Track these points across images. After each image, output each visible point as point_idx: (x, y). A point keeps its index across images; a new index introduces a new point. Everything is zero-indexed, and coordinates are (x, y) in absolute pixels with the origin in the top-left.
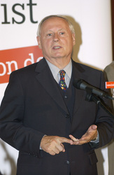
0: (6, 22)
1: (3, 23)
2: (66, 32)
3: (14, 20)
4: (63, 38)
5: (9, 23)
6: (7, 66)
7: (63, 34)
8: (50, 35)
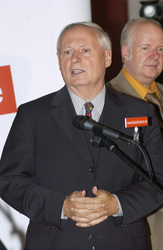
2: (92, 49)
4: (87, 58)
7: (86, 51)
8: (68, 52)
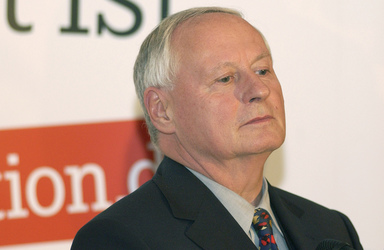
0: (74, 28)
1: (64, 30)
3: (102, 24)
5: (85, 31)
6: (67, 181)
7: (263, 72)
